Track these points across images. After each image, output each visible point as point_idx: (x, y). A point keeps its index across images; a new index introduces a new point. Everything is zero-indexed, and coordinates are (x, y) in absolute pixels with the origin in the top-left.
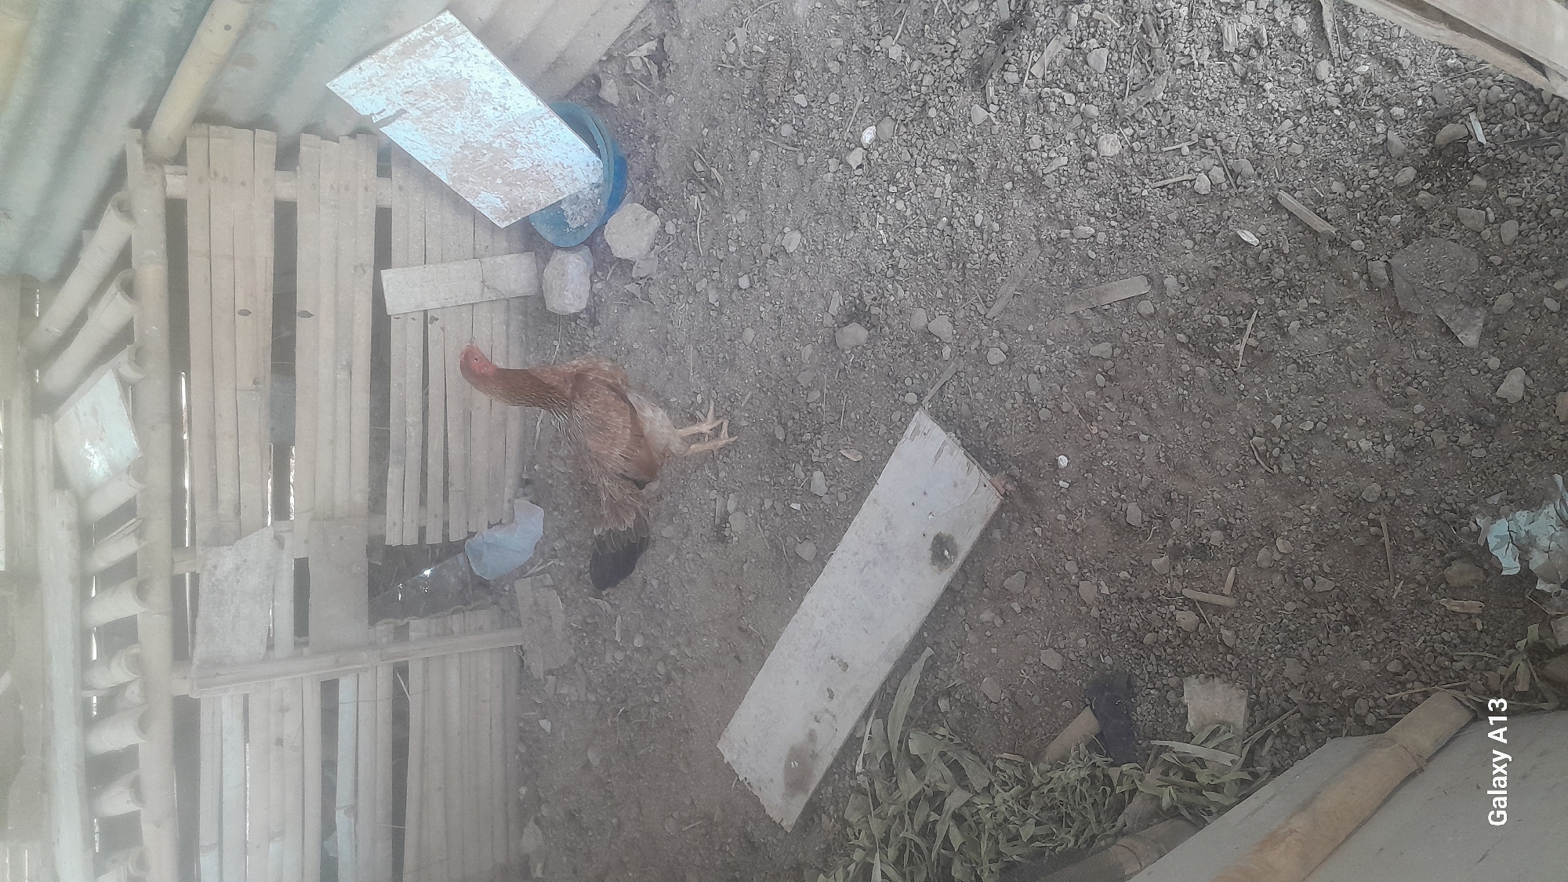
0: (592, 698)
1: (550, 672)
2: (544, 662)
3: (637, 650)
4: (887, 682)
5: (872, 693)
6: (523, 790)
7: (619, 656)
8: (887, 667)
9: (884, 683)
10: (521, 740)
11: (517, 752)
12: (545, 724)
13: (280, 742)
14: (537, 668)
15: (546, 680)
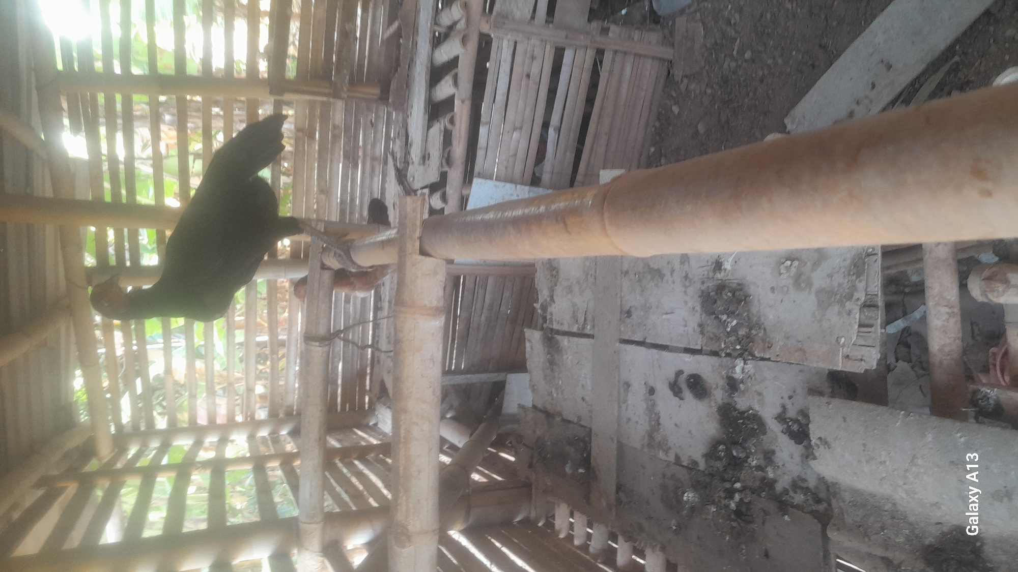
0: (709, 91)
1: (686, 76)
2: (683, 70)
3: (746, 61)
4: (917, 80)
5: (903, 86)
6: (652, 149)
7: (733, 64)
8: (921, 67)
9: (915, 80)
10: (659, 119)
11: (654, 126)
12: (676, 109)
13: (528, 76)
14: (678, 73)
15: (682, 81)
